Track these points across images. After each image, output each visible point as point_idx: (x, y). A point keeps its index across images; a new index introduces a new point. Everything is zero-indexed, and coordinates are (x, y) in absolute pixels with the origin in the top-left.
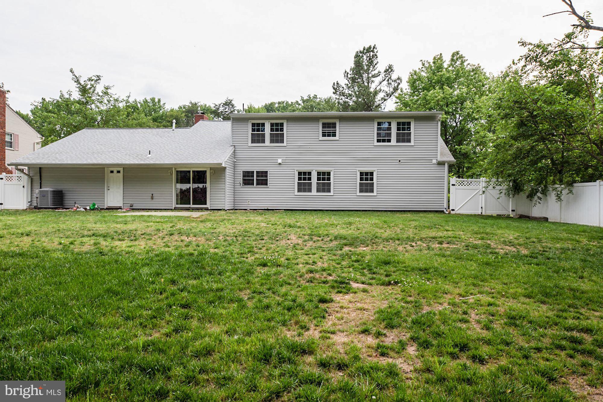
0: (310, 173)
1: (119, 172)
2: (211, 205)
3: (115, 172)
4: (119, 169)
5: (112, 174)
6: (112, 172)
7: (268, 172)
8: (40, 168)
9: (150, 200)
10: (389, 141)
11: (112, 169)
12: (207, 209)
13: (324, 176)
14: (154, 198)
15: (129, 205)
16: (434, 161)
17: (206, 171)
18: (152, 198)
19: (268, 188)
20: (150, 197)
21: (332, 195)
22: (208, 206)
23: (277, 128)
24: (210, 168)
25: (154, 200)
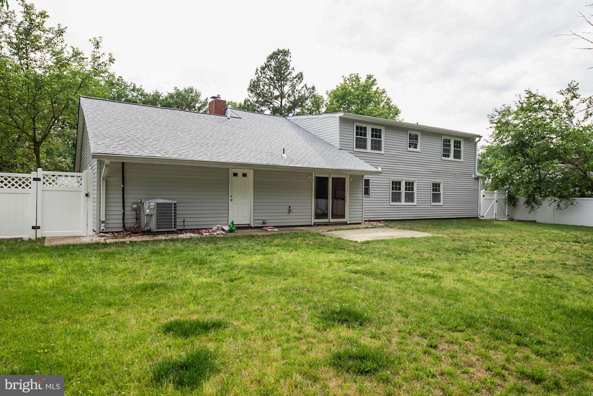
0: (400, 183)
1: (244, 175)
2: (351, 219)
3: (240, 175)
4: (245, 171)
5: (235, 177)
6: (235, 175)
7: (371, 181)
8: (123, 163)
9: (286, 214)
10: (448, 156)
11: (235, 171)
12: (346, 224)
13: (410, 185)
14: (292, 211)
15: (261, 222)
16: (473, 176)
17: (345, 178)
18: (290, 211)
19: (370, 197)
20: (287, 211)
21: (416, 204)
22: (347, 219)
23: (376, 134)
24: (350, 175)
25: (291, 214)
